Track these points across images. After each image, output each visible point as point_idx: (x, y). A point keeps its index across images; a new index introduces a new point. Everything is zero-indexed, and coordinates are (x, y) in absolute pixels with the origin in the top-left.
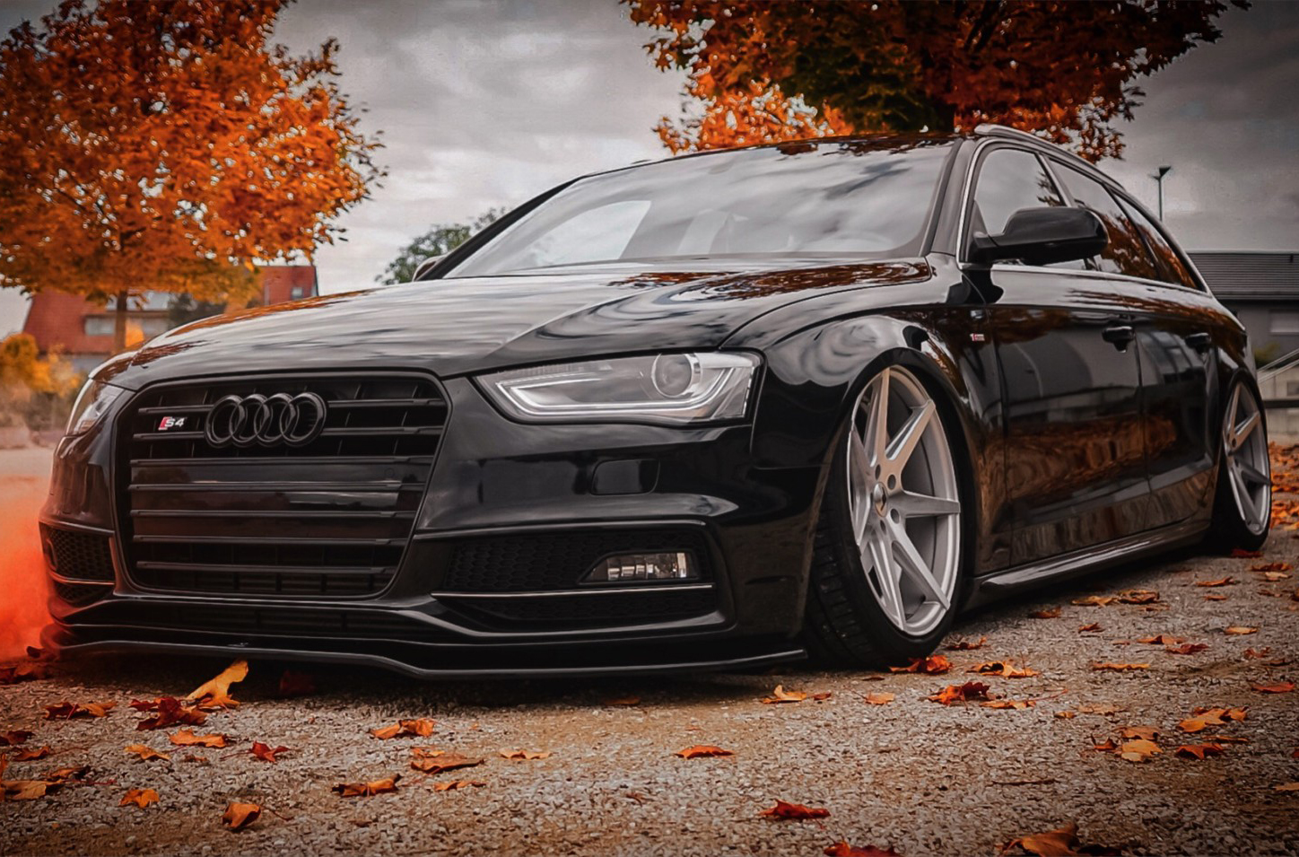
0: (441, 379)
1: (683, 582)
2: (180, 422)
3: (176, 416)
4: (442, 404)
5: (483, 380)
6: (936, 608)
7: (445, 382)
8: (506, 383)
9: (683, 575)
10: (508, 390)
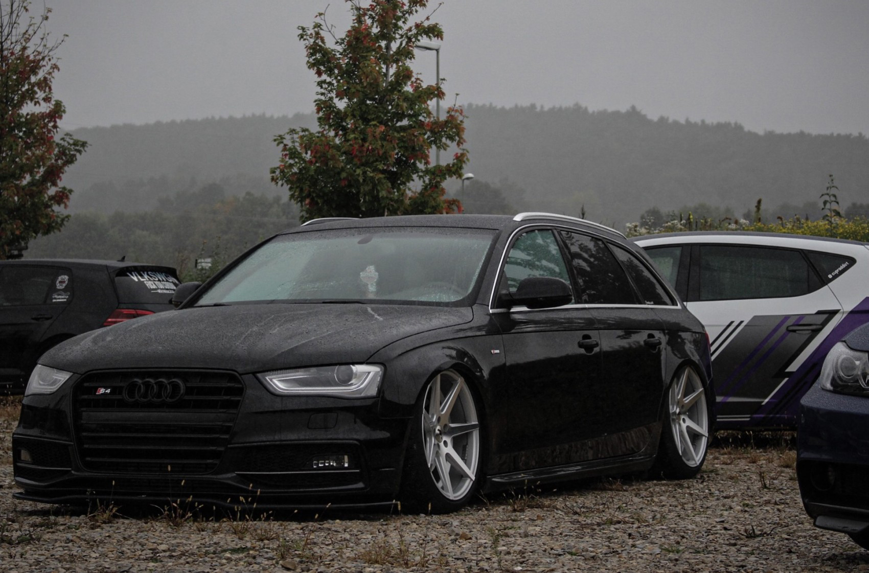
0: (241, 375)
1: (346, 468)
2: (108, 391)
3: (106, 388)
4: (241, 386)
5: (259, 375)
6: (468, 480)
7: (242, 376)
8: (270, 377)
9: (346, 465)
10: (271, 380)
